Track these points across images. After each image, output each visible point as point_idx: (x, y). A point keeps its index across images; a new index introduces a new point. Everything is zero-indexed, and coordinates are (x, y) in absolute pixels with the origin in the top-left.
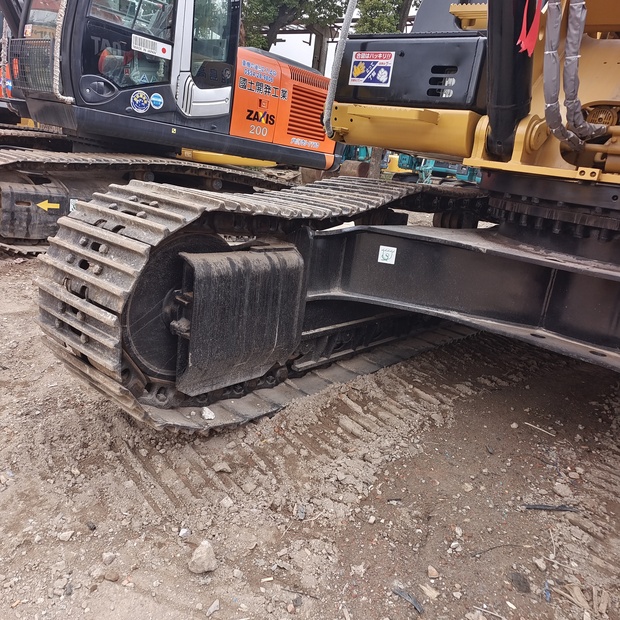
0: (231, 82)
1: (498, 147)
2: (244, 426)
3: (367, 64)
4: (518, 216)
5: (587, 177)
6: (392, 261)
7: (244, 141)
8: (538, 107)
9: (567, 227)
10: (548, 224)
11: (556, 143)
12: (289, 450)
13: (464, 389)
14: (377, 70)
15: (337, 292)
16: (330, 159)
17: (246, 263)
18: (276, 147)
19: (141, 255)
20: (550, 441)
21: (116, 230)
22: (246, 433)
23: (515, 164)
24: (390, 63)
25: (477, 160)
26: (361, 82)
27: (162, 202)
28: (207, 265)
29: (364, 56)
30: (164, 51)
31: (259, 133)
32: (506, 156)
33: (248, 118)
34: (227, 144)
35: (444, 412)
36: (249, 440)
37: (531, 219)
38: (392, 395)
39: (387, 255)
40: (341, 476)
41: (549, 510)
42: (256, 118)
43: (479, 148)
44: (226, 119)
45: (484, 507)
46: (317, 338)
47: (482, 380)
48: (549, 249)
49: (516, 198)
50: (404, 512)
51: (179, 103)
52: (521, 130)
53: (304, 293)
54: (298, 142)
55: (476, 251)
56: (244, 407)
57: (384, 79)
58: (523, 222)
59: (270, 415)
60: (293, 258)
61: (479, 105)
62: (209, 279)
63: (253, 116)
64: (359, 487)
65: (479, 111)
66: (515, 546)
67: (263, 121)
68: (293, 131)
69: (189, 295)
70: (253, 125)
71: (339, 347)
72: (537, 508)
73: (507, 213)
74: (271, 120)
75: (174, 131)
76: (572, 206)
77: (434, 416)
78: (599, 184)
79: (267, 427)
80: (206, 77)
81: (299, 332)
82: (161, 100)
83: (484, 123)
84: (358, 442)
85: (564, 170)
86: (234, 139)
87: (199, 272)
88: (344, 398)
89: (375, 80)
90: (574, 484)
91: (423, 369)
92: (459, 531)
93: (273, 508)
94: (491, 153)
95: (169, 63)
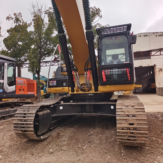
0: (15, 84)
1: (73, 91)
2: (46, 139)
3: (52, 82)
4: (77, 99)
5: (84, 93)
6: (62, 109)
7: (19, 95)
8: (76, 85)
9: (83, 99)
10: (81, 99)
11: (79, 89)
12: (55, 140)
13: (76, 126)
14: (54, 83)
15: (55, 115)
16: (36, 95)
17: (44, 113)
18: (25, 95)
19: (34, 113)
20: (89, 129)
21: (28, 111)
22: (47, 140)
23: (75, 93)
24: (56, 82)
25: (70, 93)
26: (52, 85)
27: (33, 106)
28: (40, 114)
29: (51, 81)
30: (2, 81)
31: (22, 93)
32: (74, 92)
33: (19, 90)
34: (16, 96)
35: (74, 130)
36: (48, 140)
37: (79, 99)
38: (66, 130)
39: (61, 108)
40: (64, 140)
41: (91, 135)
42: (21, 90)
43: (70, 91)
44: (15, 92)
45: (83, 137)
46: (53, 123)
47: (78, 125)
48: (82, 102)
49: (76, 97)
50: (74, 141)
51: (6, 90)
52: (75, 88)
53: (51, 116)
54: (29, 93)
55: (73, 104)
56: (45, 136)
57: (55, 84)
58: (78, 100)
59: (50, 136)
60: (49, 111)
61: (69, 86)
62: (40, 115)
63: (20, 90)
64: (67, 140)
65: (69, 87)
66: (88, 139)
67: (22, 90)
68: (28, 91)
69: (38, 118)
70: (20, 91)
71: (56, 125)
72: (89, 135)
73: (75, 99)
74: (23, 90)
75: (5, 96)
76: (83, 96)
77: (73, 130)
78: (85, 93)
79: (50, 138)
80: (10, 84)
81: (51, 122)
82: (2, 90)
83: (70, 88)
84: (64, 136)
85: (81, 92)
86: (17, 95)
87: (39, 115)
88: (59, 132)
89: (54, 84)
90: (93, 132)
91: (69, 126)
92: (81, 140)
93: (57, 145)
94: (72, 92)
95: (3, 83)
